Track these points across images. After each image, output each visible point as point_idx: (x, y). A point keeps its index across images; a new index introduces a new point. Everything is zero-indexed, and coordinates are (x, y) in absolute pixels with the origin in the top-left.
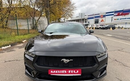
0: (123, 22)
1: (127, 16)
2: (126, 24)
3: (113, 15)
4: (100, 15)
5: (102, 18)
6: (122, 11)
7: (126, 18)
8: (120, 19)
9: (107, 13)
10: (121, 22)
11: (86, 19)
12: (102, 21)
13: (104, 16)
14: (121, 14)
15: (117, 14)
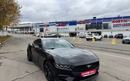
0: (63, 31)
1: (65, 27)
2: (66, 33)
3: (55, 25)
4: (44, 24)
5: (46, 27)
6: (62, 22)
7: (65, 29)
8: (61, 29)
9: (50, 23)
10: (62, 31)
11: (30, 28)
12: (47, 30)
13: (48, 26)
14: (61, 24)
15: (58, 25)
